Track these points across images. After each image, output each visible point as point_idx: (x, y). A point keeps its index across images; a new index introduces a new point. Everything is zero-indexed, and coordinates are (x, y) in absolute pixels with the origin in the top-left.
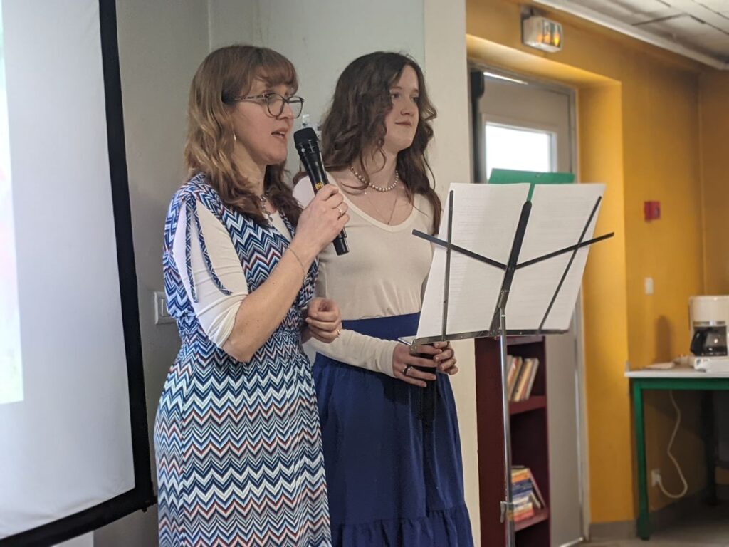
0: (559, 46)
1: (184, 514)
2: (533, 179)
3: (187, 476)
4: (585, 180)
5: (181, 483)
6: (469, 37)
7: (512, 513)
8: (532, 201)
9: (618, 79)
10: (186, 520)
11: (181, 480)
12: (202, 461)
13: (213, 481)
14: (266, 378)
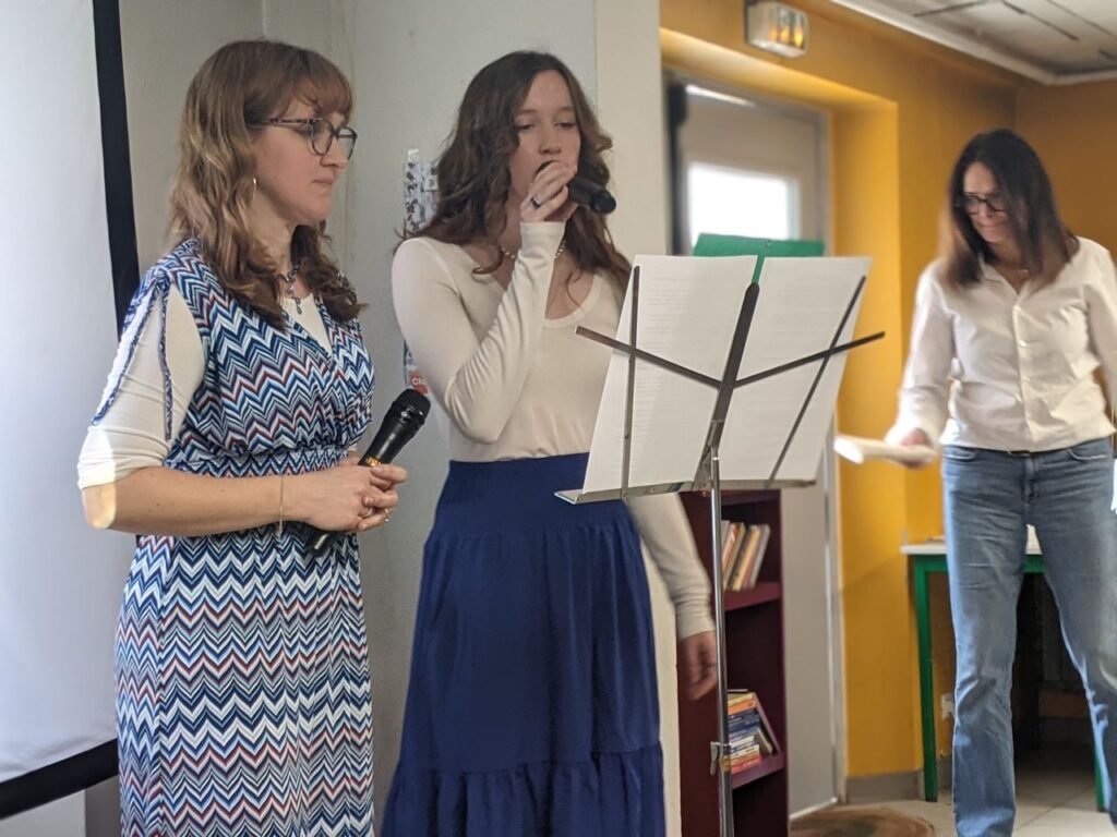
0: (802, 47)
1: (162, 767)
2: (764, 249)
3: (166, 707)
4: (841, 251)
5: (158, 717)
6: (665, 32)
7: (729, 759)
8: (760, 283)
9: (894, 98)
10: (164, 775)
11: (157, 714)
12: (190, 683)
13: (206, 714)
14: (289, 559)
